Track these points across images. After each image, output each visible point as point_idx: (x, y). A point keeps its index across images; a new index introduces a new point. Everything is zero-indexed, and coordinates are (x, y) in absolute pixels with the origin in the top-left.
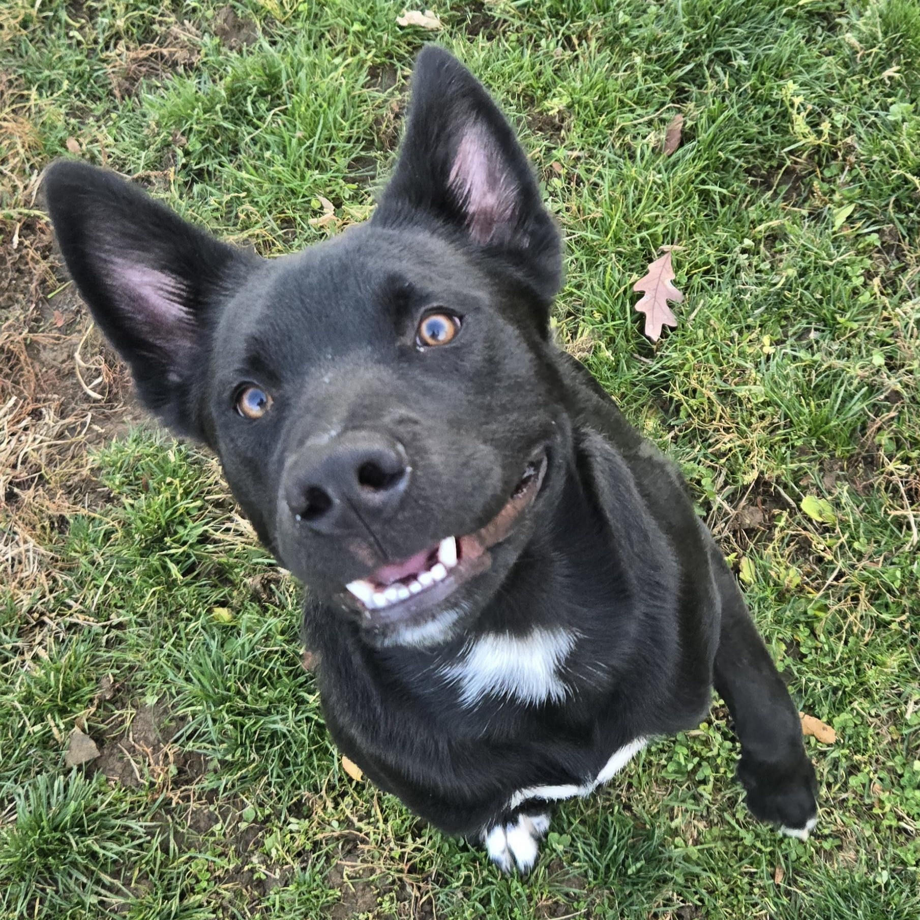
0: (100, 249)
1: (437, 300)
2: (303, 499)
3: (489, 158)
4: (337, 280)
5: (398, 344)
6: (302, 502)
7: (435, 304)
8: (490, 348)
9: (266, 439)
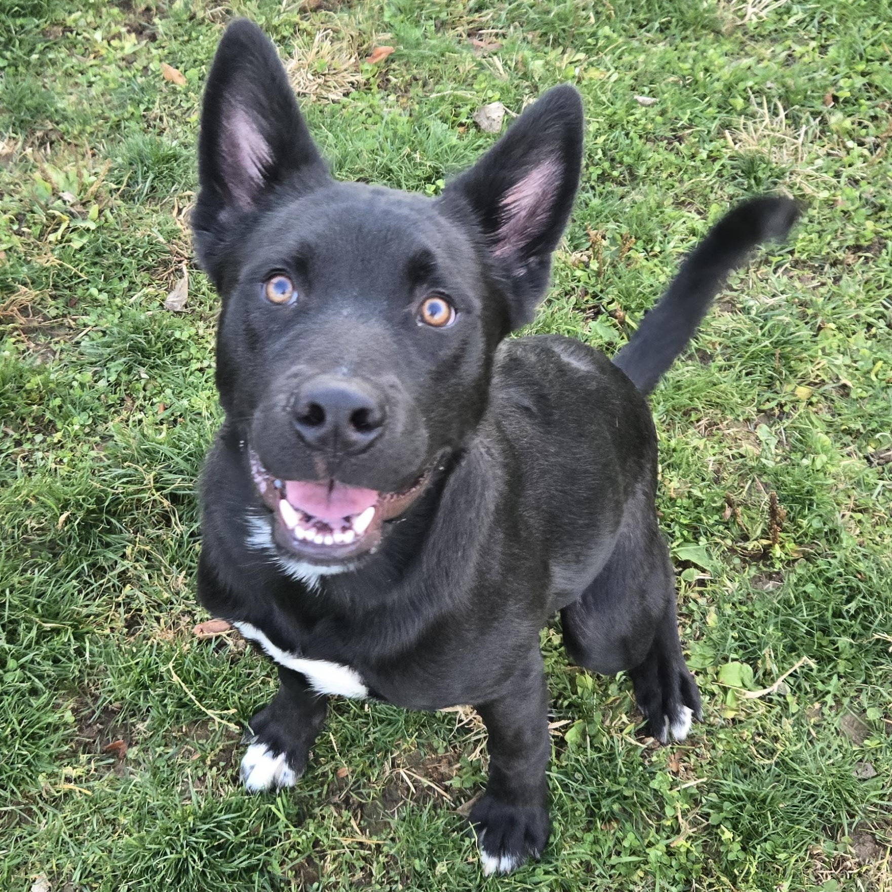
0: (234, 96)
1: (444, 287)
2: (307, 409)
3: (544, 193)
4: (389, 237)
5: (406, 310)
6: (304, 410)
7: (442, 290)
8: (463, 350)
9: (275, 327)
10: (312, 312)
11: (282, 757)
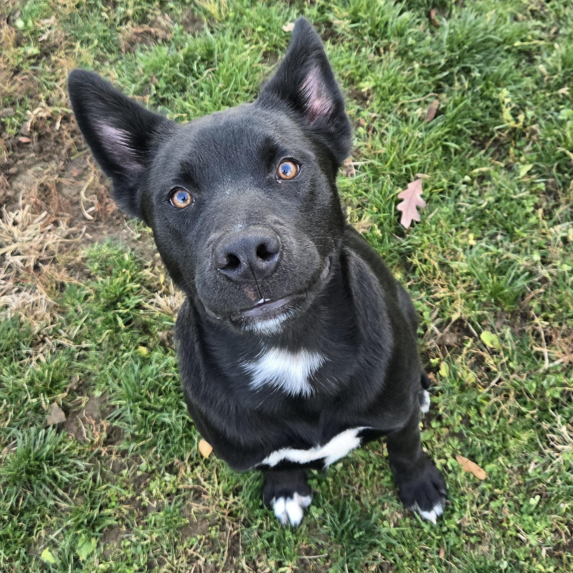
2: (225, 260)
5: (268, 177)
8: (313, 185)
9: (188, 221)
10: (207, 202)
11: (296, 495)
